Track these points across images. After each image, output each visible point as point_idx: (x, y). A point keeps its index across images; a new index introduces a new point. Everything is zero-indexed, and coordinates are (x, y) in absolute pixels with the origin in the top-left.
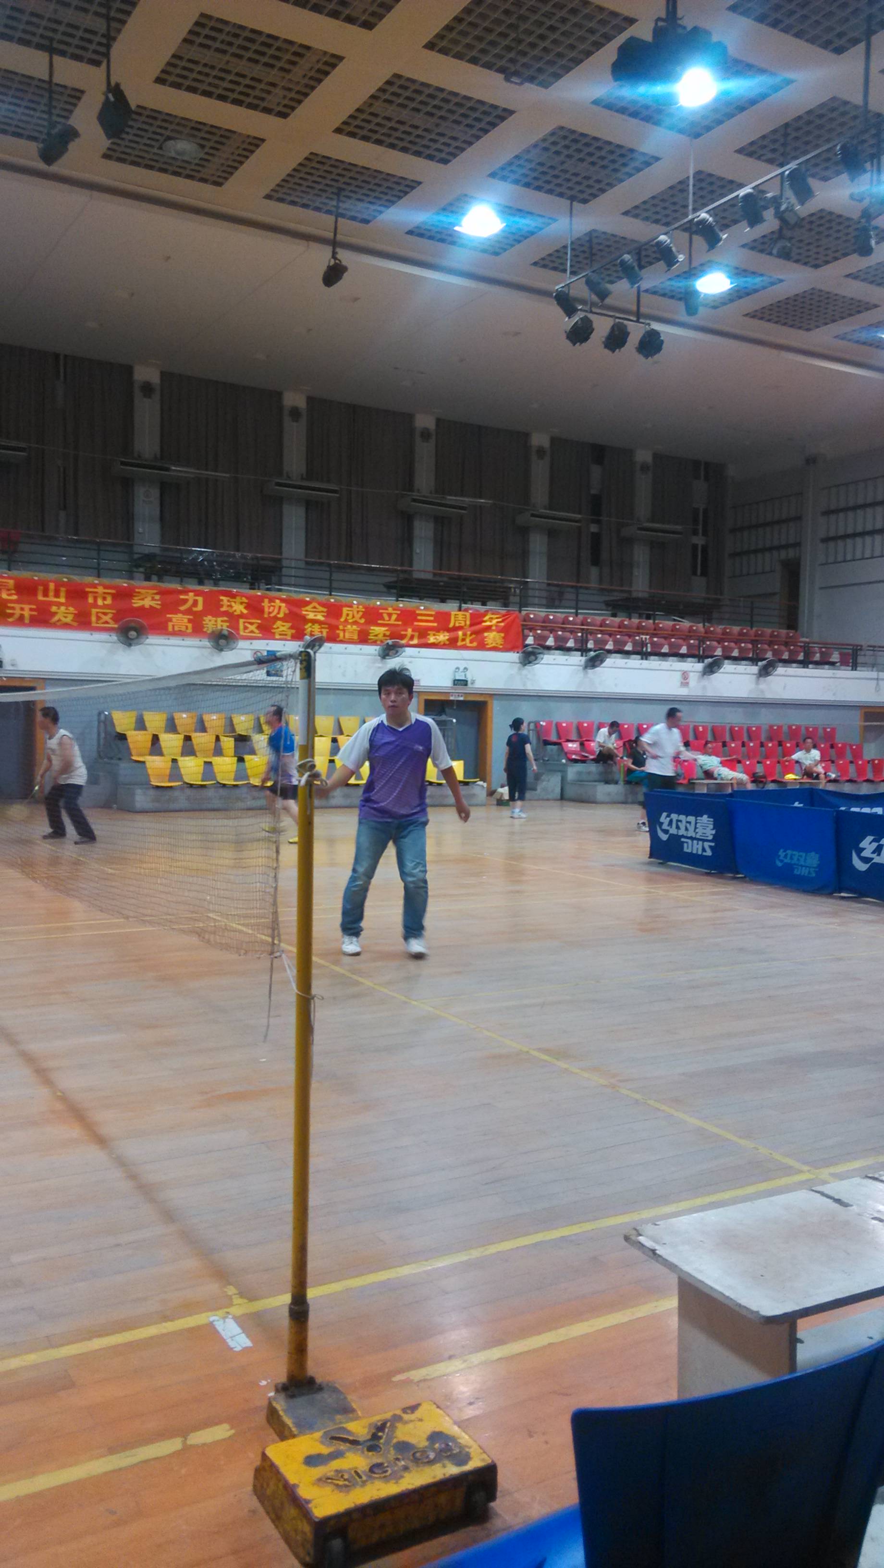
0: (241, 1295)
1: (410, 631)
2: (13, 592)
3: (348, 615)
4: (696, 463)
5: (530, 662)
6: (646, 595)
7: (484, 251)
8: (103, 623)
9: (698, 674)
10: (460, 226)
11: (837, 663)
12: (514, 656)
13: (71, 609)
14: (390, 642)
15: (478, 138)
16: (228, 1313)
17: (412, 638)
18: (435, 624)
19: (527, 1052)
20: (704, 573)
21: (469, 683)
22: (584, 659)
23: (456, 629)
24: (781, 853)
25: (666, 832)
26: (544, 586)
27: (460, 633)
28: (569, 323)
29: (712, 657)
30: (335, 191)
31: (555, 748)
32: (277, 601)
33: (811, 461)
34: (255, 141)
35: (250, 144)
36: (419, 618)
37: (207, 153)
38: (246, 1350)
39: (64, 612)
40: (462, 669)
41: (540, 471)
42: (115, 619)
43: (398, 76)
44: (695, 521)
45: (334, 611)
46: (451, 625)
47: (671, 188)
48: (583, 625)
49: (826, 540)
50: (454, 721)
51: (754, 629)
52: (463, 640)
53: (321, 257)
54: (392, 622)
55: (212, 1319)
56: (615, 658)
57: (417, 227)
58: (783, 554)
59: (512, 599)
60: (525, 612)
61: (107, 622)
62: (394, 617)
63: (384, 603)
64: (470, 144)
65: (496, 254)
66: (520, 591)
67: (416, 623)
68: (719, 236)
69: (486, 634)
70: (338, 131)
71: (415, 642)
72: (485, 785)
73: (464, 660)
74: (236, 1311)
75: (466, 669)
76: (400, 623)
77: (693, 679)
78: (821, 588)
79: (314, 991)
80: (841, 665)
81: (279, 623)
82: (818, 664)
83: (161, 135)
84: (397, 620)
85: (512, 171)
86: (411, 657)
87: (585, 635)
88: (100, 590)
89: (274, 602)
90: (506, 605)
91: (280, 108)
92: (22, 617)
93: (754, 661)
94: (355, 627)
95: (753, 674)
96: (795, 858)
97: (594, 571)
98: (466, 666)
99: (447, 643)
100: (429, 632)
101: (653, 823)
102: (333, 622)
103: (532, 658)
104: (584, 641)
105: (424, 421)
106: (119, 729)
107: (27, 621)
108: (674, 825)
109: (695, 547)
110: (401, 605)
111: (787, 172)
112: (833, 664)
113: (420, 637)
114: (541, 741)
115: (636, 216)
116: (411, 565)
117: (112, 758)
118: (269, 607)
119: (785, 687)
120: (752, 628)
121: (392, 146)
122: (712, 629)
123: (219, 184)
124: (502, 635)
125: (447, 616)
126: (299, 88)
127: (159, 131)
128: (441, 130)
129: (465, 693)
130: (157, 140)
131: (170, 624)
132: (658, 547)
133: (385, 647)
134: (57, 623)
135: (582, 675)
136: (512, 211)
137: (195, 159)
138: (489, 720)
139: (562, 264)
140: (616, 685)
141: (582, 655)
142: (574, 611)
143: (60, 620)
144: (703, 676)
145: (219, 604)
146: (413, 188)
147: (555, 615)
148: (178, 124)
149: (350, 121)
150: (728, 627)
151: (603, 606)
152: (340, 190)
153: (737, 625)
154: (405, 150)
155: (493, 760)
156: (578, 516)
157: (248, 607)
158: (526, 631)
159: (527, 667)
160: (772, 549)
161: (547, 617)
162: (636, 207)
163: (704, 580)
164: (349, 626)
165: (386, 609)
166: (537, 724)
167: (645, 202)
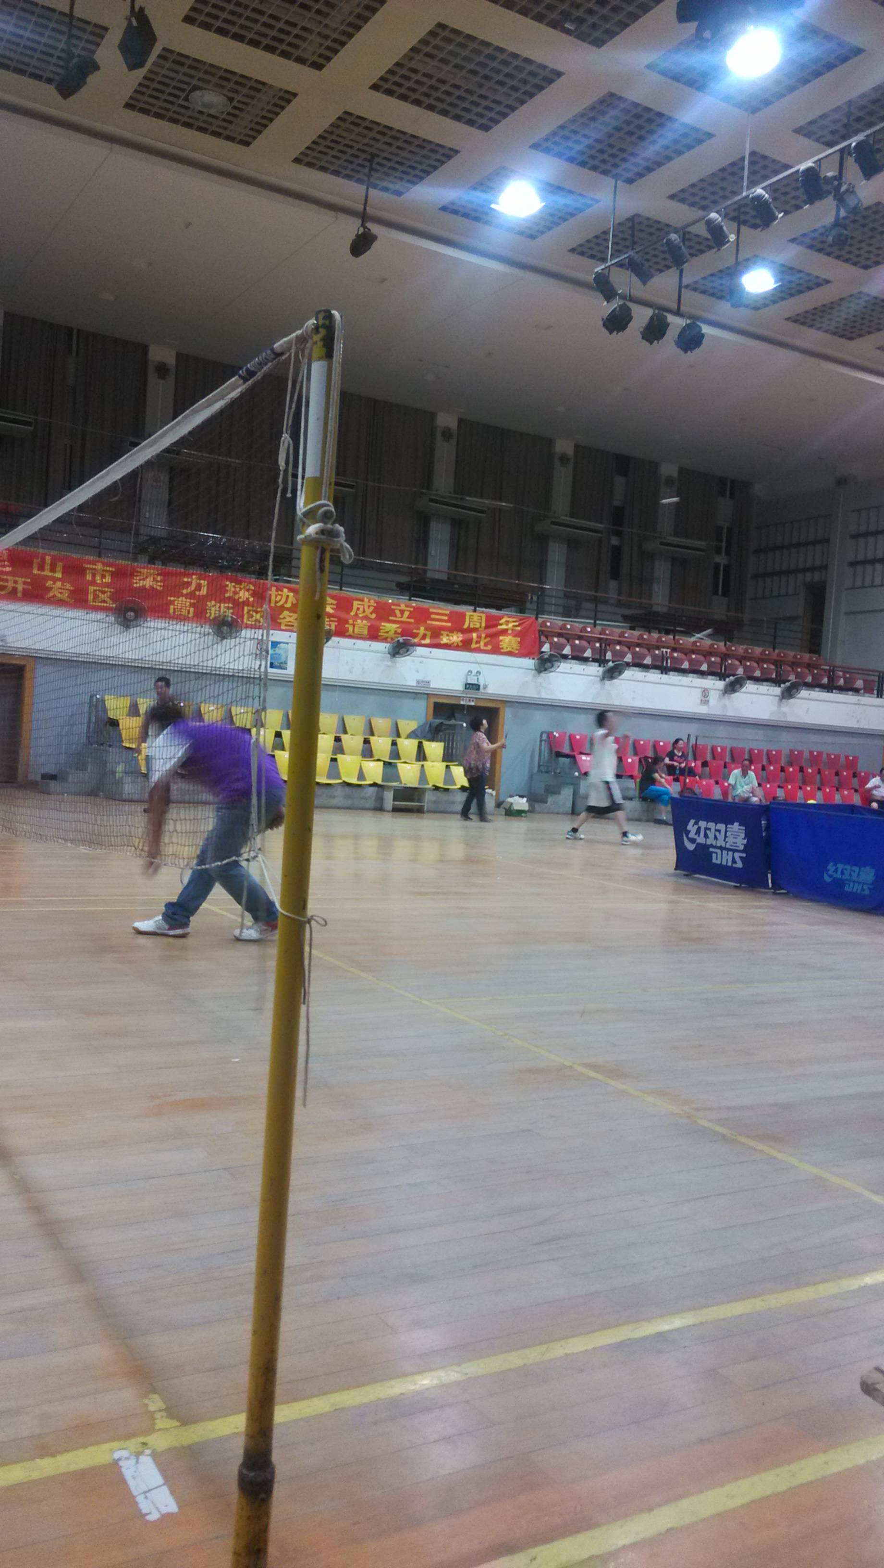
0: (171, 1412)
1: (422, 630)
2: (6, 563)
3: (358, 609)
4: (722, 481)
5: (546, 670)
6: (665, 610)
7: (521, 233)
8: (101, 602)
9: (719, 692)
10: (497, 203)
11: (861, 689)
12: (529, 663)
13: (68, 586)
14: (401, 639)
15: (523, 102)
16: (145, 1444)
17: (424, 637)
18: (449, 624)
20: (725, 593)
21: (481, 687)
22: (601, 669)
23: (470, 630)
24: (831, 867)
26: (561, 594)
27: (475, 635)
28: (607, 308)
29: (734, 675)
30: (369, 157)
31: (567, 760)
32: (285, 590)
33: (842, 482)
34: (287, 96)
35: (281, 98)
36: (433, 616)
37: (234, 108)
38: (166, 1518)
39: (59, 587)
40: (474, 672)
41: (563, 478)
42: (113, 598)
43: (441, 26)
44: (719, 539)
45: (345, 605)
46: (466, 626)
47: (723, 170)
48: (600, 634)
49: (853, 564)
50: (465, 725)
51: (777, 651)
52: (478, 642)
53: (351, 228)
54: (404, 619)
55: (117, 1455)
56: (633, 670)
57: (453, 204)
58: (808, 577)
59: (528, 605)
60: (543, 620)
61: (104, 602)
62: (406, 614)
63: (396, 601)
64: (513, 109)
65: (532, 237)
66: (538, 598)
67: (429, 622)
68: (775, 214)
69: (501, 638)
70: (375, 87)
71: (427, 641)
73: (477, 663)
74: (160, 1441)
75: (479, 673)
76: (412, 621)
77: (714, 697)
78: (846, 613)
80: (865, 692)
81: (286, 613)
82: (841, 689)
83: (188, 84)
84: (409, 617)
85: (555, 143)
86: (422, 657)
87: (603, 645)
88: (99, 566)
89: (282, 591)
90: (522, 611)
91: (315, 58)
92: (14, 591)
93: (777, 682)
94: (365, 622)
95: (776, 696)
96: (847, 873)
97: (613, 585)
98: (479, 670)
99: (460, 644)
100: (442, 632)
101: (680, 831)
102: (343, 615)
103: (549, 664)
104: (602, 652)
105: (447, 420)
106: (111, 715)
107: (19, 595)
109: (717, 566)
110: (414, 605)
111: (854, 144)
112: (856, 691)
113: (432, 637)
114: (554, 753)
115: (683, 201)
116: (425, 564)
117: (102, 744)
118: (276, 596)
119: (807, 711)
120: (774, 650)
121: (431, 108)
122: (733, 648)
123: (247, 144)
124: (519, 639)
125: (463, 616)
126: (335, 36)
127: (185, 79)
128: (483, 92)
129: (476, 698)
130: (183, 90)
131: (172, 607)
132: (679, 563)
133: (396, 644)
134: (52, 599)
135: (598, 686)
136: (552, 188)
137: (222, 113)
138: (500, 727)
139: (601, 252)
140: (633, 699)
141: (600, 666)
142: (592, 621)
143: (54, 596)
144: (724, 694)
145: (223, 589)
146: (449, 157)
147: (573, 624)
148: (206, 72)
149: (389, 76)
150: (751, 647)
151: (621, 619)
152: (374, 156)
153: (759, 646)
154: (444, 113)
155: (503, 770)
156: (599, 526)
157: (254, 594)
158: (543, 638)
159: (542, 674)
160: (797, 571)
161: (563, 627)
162: (683, 191)
163: (725, 600)
164: (359, 621)
165: (400, 606)
166: (550, 735)
167: (693, 185)
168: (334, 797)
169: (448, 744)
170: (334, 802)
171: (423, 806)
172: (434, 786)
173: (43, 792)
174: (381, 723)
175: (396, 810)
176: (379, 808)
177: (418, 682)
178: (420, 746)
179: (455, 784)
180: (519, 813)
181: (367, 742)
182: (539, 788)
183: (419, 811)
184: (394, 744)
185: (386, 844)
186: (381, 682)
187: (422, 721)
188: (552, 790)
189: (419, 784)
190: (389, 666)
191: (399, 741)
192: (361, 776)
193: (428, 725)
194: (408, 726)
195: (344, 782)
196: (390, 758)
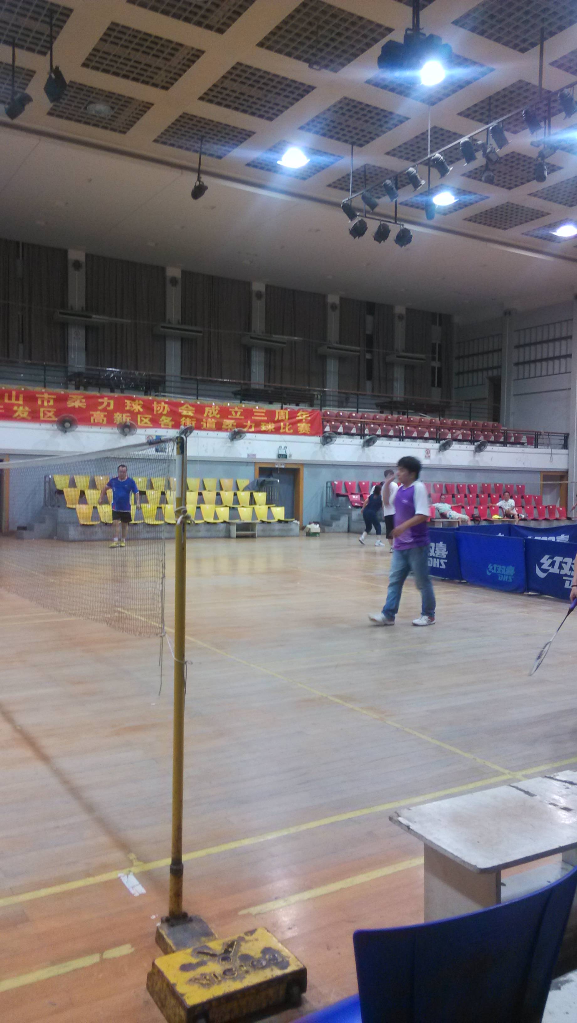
0: (139, 859)
1: (249, 423)
3: (209, 412)
4: (434, 315)
5: (327, 443)
6: (402, 400)
7: (296, 177)
8: (48, 418)
9: (436, 450)
10: (281, 161)
11: (525, 443)
12: (317, 439)
13: (27, 409)
14: (236, 430)
15: (292, 104)
16: (130, 871)
17: (251, 427)
18: (266, 418)
19: (326, 697)
20: (440, 385)
21: (288, 456)
22: (362, 441)
23: (279, 421)
24: (490, 567)
26: (336, 394)
27: (282, 424)
28: (351, 224)
29: (444, 439)
30: (200, 137)
31: (344, 498)
32: (163, 403)
33: (507, 313)
34: (147, 105)
35: (144, 106)
36: (255, 414)
37: (116, 113)
38: (141, 895)
39: (22, 410)
40: (283, 447)
41: (333, 319)
42: (56, 414)
43: (240, 64)
44: (434, 352)
45: (200, 410)
46: (276, 419)
47: (417, 137)
48: (361, 419)
49: (517, 364)
50: (278, 481)
51: (472, 421)
52: (284, 428)
53: (191, 180)
54: (238, 416)
55: (119, 875)
56: (383, 440)
57: (253, 162)
58: (490, 373)
59: (316, 402)
60: (324, 411)
61: (50, 417)
62: (239, 413)
63: (232, 404)
64: (287, 108)
65: (304, 179)
66: (321, 396)
67: (253, 418)
68: (447, 169)
69: (299, 425)
70: (201, 99)
71: (253, 429)
72: (299, 523)
73: (284, 441)
74: (136, 869)
75: (286, 447)
76: (242, 417)
77: (433, 454)
78: (515, 395)
79: (186, 658)
80: (528, 445)
81: (164, 417)
82: (513, 444)
83: (86, 100)
84: (240, 415)
85: (314, 126)
86: (250, 440)
87: (363, 425)
88: (46, 396)
89: (160, 404)
90: (311, 405)
91: (164, 84)
93: (472, 442)
94: (213, 420)
95: (471, 451)
96: (499, 570)
97: (369, 384)
98: (286, 445)
99: (273, 430)
100: (262, 423)
102: (199, 416)
103: (329, 440)
104: (363, 429)
105: (258, 286)
106: (59, 487)
109: (433, 368)
110: (244, 406)
111: (491, 128)
112: (523, 444)
113: (255, 427)
114: (335, 494)
115: (394, 155)
116: (250, 380)
117: (53, 506)
118: (157, 407)
119: (492, 459)
120: (470, 421)
121: (236, 109)
122: (445, 421)
123: (124, 133)
124: (309, 425)
125: (274, 413)
126: (176, 71)
127: (85, 97)
128: (268, 99)
129: (285, 463)
130: (83, 104)
131: (92, 418)
132: (409, 368)
133: (233, 433)
134: (18, 418)
135: (361, 451)
136: (313, 151)
137: (108, 116)
138: (301, 480)
139: (346, 186)
140: (383, 458)
141: (361, 438)
142: (356, 410)
143: (19, 416)
144: (439, 452)
145: (124, 405)
146: (250, 136)
147: (344, 412)
148: (98, 93)
149: (209, 92)
150: (455, 420)
151: (375, 406)
152: (203, 137)
153: (461, 419)
154: (244, 111)
155: (304, 505)
156: (358, 348)
157: (143, 407)
158: (325, 423)
159: (326, 446)
160: (482, 370)
161: (338, 413)
162: (394, 150)
163: (439, 389)
164: (210, 420)
165: (234, 408)
166: (332, 483)
167: (400, 146)
168: (200, 531)
169: (269, 493)
170: (200, 534)
171: (255, 534)
172: (261, 521)
173: (18, 538)
174: (227, 482)
175: (238, 537)
176: (228, 536)
177: (248, 455)
178: (252, 495)
179: (274, 518)
180: (315, 534)
181: (218, 494)
182: (327, 516)
183: (253, 536)
184: (235, 494)
185: (234, 561)
186: (225, 456)
187: (253, 479)
188: (335, 518)
189: (252, 520)
190: (230, 447)
191: (239, 493)
192: (216, 517)
193: (256, 482)
194: (243, 483)
195: (205, 521)
196: (233, 504)
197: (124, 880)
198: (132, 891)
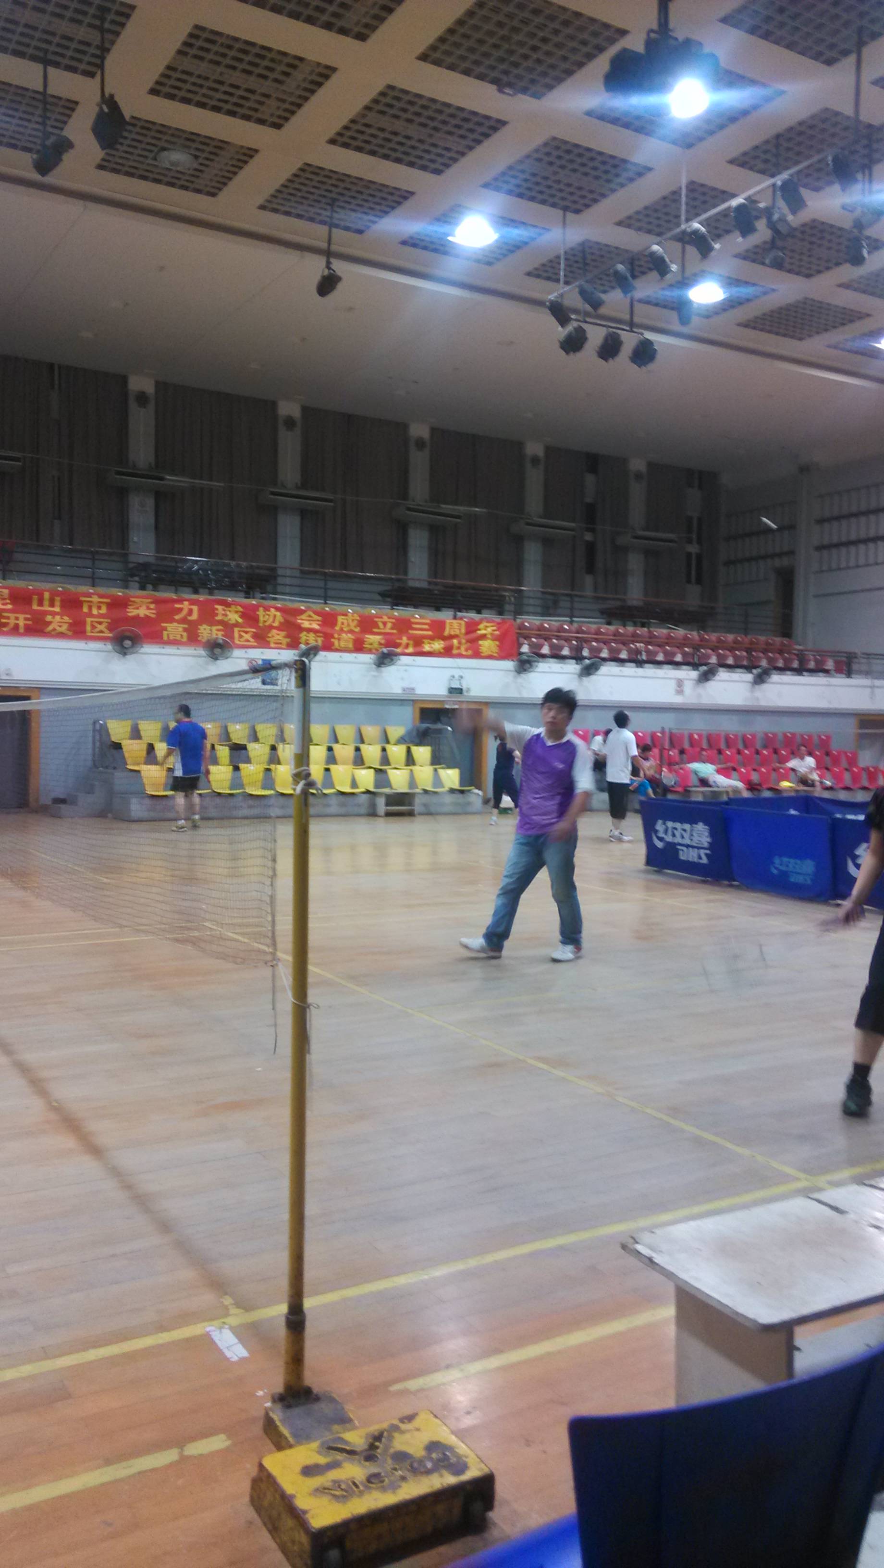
0: (238, 1305)
1: (405, 640)
2: (8, 601)
3: (343, 623)
4: (690, 472)
5: (525, 670)
6: (640, 604)
7: (478, 261)
8: (98, 632)
9: (693, 682)
10: (454, 236)
11: (831, 670)
12: (509, 665)
13: (66, 619)
14: (385, 650)
15: (472, 148)
16: (224, 1323)
17: (407, 646)
18: (430, 633)
19: (523, 1060)
20: (699, 581)
21: (464, 691)
22: (578, 667)
23: (451, 637)
24: (777, 861)
25: (661, 839)
26: (539, 595)
27: (455, 641)
28: (562, 332)
29: (705, 664)
30: (329, 201)
32: (273, 610)
33: (804, 469)
34: (249, 152)
35: (245, 154)
36: (415, 626)
37: (201, 164)
38: (243, 1360)
39: (59, 621)
40: (457, 676)
41: (534, 480)
42: (110, 628)
43: (391, 87)
44: (689, 530)
45: (329, 620)
46: (446, 633)
47: (664, 198)
48: (577, 633)
49: (820, 548)
50: (449, 729)
51: (749, 637)
52: (459, 648)
53: (315, 267)
54: (387, 630)
55: (208, 1329)
56: (610, 665)
57: (411, 238)
58: (777, 563)
59: (507, 607)
60: (520, 621)
61: (101, 632)
62: (389, 625)
63: (379, 611)
64: (463, 154)
65: (489, 264)
66: (515, 600)
67: (411, 632)
68: (712, 246)
69: (481, 642)
70: (332, 142)
71: (410, 650)
72: (480, 793)
73: (459, 668)
74: (233, 1321)
75: (461, 677)
76: (395, 631)
77: (688, 687)
78: (815, 596)
79: (310, 1000)
80: (835, 673)
81: (274, 632)
82: (812, 671)
83: (155, 146)
84: (392, 628)
85: (505, 182)
86: (407, 665)
87: (579, 643)
88: (95, 599)
89: (269, 611)
90: (501, 613)
91: (274, 119)
92: (17, 627)
93: (748, 668)
94: (350, 635)
95: (748, 682)
96: (791, 866)
97: (589, 580)
98: (461, 674)
99: (442, 651)
100: (424, 641)
101: (649, 830)
102: (328, 630)
103: (528, 666)
104: (579, 649)
105: (419, 430)
106: (114, 739)
107: (22, 630)
108: (670, 832)
109: (689, 555)
110: (396, 614)
111: (779, 184)
112: (827, 672)
113: (414, 646)
115: (629, 226)
116: (406, 574)
117: (107, 767)
118: (264, 616)
119: (779, 695)
120: (746, 635)
121: (386, 157)
122: (707, 637)
123: (213, 195)
124: (498, 643)
125: (442, 624)
126: (293, 99)
127: (153, 141)
128: (434, 141)
129: (459, 701)
130: (151, 151)
131: (165, 633)
132: (652, 555)
133: (380, 655)
134: (53, 633)
135: (576, 683)
136: (505, 221)
137: (189, 169)
139: (555, 274)
140: (612, 693)
141: (577, 663)
142: (568, 619)
143: (54, 629)
144: (698, 683)
145: (214, 613)
146: (407, 198)
147: (550, 623)
148: (173, 135)
149: (344, 132)
150: (723, 635)
151: (598, 614)
152: (334, 200)
153: (732, 633)
154: (398, 161)
156: (572, 525)
157: (243, 615)
158: (521, 640)
159: (522, 675)
160: (765, 558)
161: (542, 625)
162: (629, 218)
163: (699, 588)
164: (344, 635)
165: (381, 618)
167: (638, 213)
168: (329, 806)
169: (435, 748)
170: (330, 811)
171: (414, 810)
172: (423, 789)
173: (53, 816)
174: (371, 731)
175: (389, 814)
176: (372, 814)
177: (404, 689)
178: (409, 751)
179: (443, 787)
181: (357, 749)
183: (411, 814)
184: (384, 750)
185: (381, 850)
186: (369, 691)
187: (410, 726)
189: (410, 788)
190: (375, 676)
191: (389, 747)
192: (354, 784)
193: (415, 730)
194: (396, 731)
195: (338, 791)
196: (382, 764)
197: (216, 1336)
198: (228, 1354)
